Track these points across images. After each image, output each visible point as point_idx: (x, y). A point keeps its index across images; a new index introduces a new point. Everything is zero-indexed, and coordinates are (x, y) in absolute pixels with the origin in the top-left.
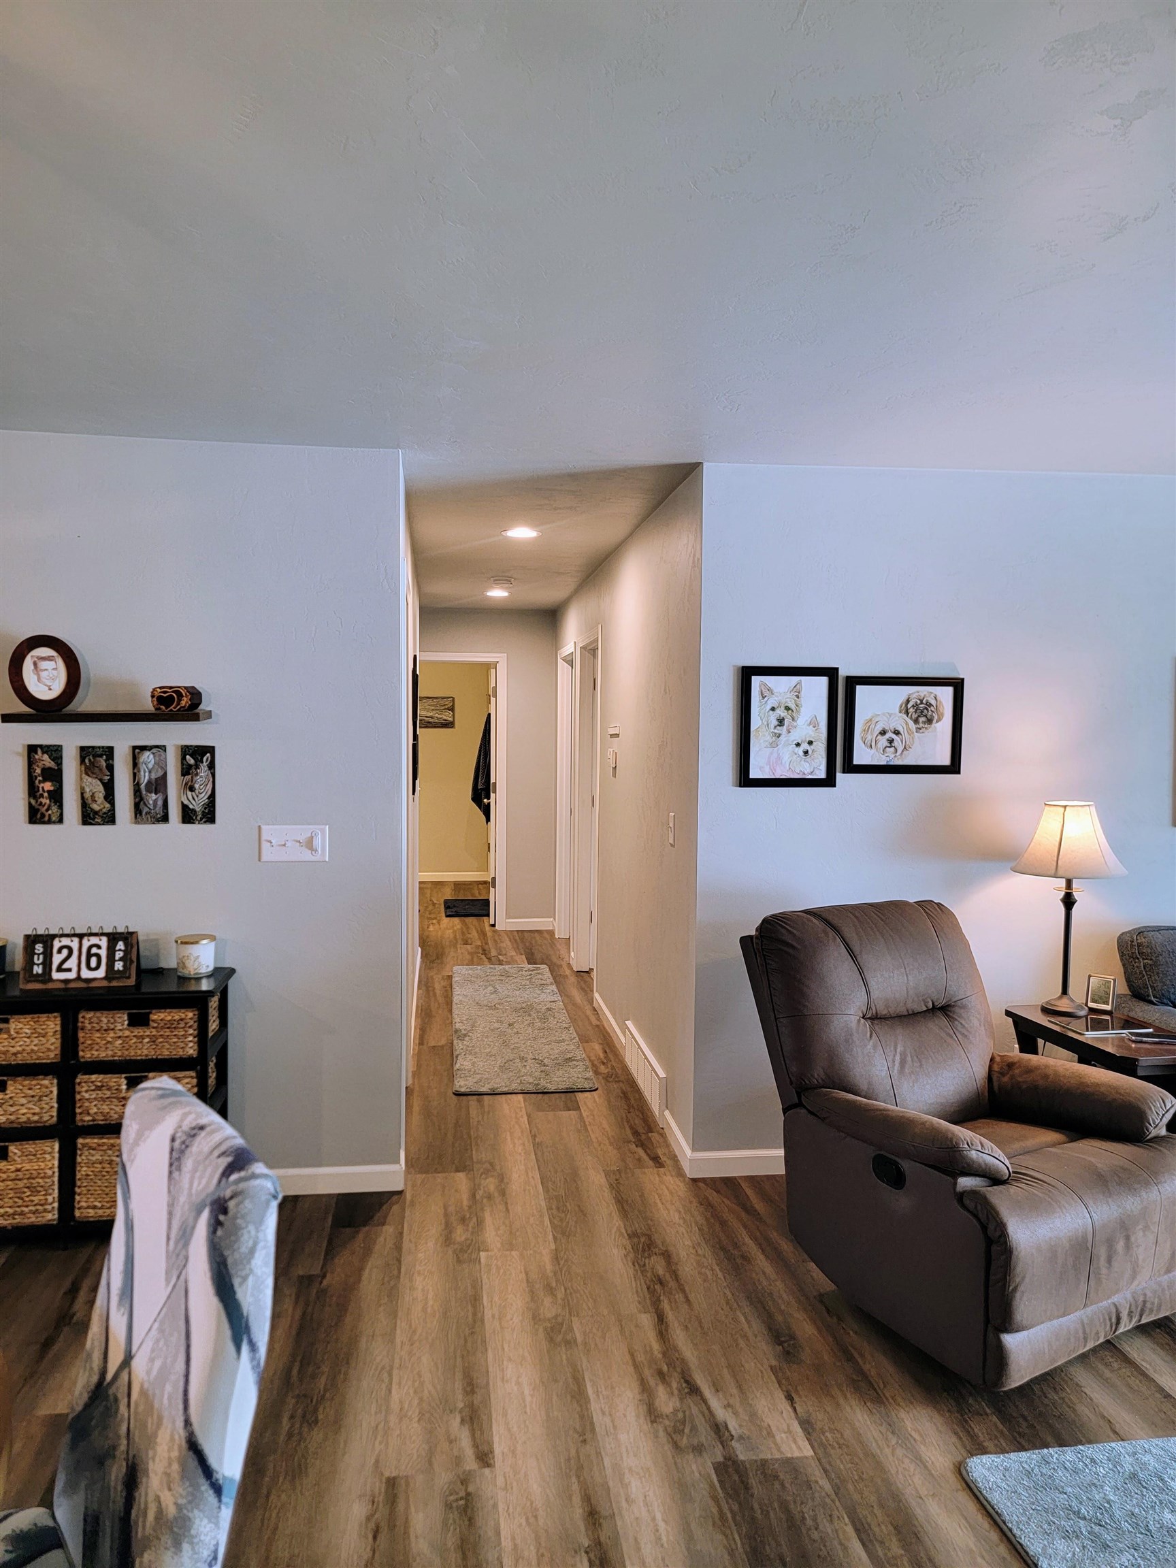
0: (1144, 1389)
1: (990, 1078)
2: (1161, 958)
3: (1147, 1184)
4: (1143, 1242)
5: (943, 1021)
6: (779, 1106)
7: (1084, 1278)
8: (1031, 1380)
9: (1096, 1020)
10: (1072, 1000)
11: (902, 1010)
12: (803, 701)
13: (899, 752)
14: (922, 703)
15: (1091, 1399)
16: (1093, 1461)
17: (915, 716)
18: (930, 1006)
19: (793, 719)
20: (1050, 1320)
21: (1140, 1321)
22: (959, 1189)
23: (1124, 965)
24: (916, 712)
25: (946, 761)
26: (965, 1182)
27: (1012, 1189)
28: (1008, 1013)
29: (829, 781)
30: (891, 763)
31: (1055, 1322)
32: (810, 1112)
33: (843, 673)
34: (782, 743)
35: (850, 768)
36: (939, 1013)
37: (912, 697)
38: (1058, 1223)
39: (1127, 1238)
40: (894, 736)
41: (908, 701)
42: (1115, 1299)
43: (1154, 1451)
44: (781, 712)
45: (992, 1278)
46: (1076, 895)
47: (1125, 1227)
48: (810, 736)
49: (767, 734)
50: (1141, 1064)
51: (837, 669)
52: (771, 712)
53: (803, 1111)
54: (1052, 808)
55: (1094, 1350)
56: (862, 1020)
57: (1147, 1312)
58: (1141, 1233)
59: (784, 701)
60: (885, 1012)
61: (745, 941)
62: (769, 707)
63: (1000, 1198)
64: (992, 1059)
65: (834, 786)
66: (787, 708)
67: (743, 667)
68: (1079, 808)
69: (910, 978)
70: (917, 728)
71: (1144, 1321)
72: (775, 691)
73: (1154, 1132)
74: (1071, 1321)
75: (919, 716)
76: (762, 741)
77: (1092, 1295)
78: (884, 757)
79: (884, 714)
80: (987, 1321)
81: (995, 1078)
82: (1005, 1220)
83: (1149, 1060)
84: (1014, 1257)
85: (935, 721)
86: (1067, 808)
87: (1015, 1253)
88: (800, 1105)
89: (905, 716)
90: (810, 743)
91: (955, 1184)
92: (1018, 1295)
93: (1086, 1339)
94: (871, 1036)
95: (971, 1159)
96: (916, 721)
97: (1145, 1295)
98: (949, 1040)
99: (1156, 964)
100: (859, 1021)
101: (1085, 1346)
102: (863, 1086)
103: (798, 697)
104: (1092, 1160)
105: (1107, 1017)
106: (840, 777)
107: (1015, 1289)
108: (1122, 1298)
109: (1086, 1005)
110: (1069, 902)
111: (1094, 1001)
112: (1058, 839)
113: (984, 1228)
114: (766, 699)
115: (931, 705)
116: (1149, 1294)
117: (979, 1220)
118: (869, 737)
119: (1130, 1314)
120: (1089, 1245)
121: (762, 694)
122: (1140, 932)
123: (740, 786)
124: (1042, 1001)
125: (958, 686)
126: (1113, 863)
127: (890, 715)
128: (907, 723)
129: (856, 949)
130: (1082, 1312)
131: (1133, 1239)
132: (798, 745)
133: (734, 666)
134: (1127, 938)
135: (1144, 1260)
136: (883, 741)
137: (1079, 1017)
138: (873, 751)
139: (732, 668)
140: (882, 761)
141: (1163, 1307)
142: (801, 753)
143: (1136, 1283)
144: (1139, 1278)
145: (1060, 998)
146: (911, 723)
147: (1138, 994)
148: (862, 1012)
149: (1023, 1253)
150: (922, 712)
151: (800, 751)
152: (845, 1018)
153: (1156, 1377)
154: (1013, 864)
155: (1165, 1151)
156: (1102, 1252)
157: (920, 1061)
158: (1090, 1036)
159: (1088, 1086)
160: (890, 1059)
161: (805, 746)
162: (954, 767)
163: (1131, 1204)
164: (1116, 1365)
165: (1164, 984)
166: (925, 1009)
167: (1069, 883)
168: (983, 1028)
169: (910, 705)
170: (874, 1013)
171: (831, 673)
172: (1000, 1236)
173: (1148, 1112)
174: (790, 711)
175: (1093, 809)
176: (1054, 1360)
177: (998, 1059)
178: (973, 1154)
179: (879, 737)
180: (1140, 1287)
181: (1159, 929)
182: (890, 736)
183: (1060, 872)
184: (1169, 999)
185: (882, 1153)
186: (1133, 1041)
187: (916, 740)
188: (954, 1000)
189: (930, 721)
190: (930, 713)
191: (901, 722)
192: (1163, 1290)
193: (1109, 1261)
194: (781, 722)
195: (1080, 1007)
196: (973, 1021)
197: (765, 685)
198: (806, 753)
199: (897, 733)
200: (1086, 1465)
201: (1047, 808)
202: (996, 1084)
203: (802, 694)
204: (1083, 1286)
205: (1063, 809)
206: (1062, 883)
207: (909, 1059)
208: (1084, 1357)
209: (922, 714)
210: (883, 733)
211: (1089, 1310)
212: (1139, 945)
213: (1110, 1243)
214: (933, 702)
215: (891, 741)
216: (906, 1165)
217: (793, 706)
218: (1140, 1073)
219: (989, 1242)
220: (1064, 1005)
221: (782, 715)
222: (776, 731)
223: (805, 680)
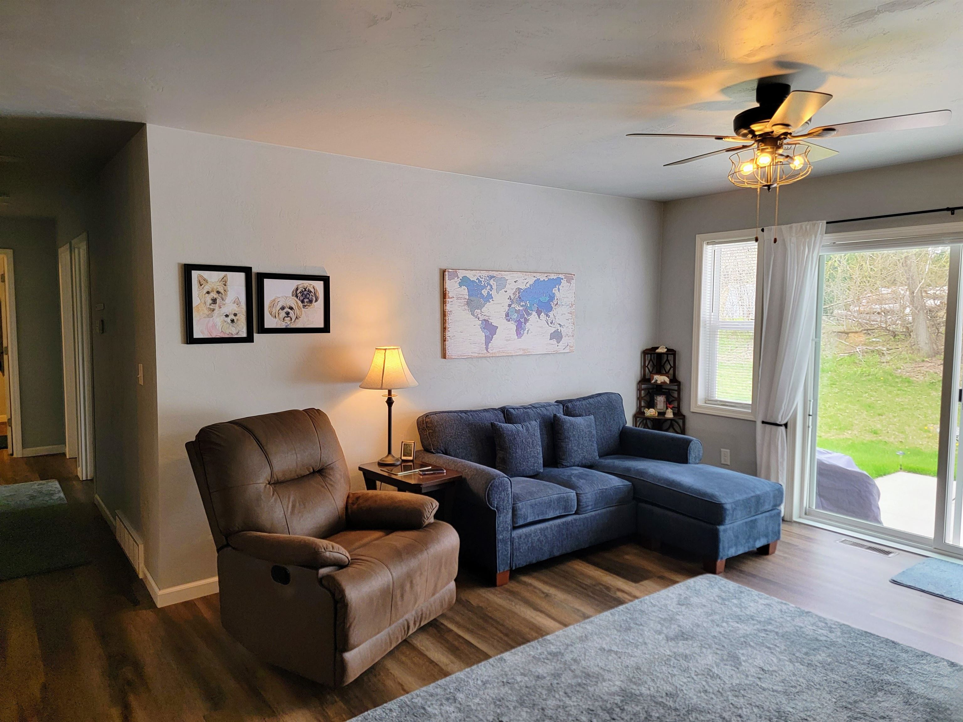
0: (421, 662)
1: (347, 507)
2: (436, 429)
3: (421, 551)
4: (419, 581)
5: (319, 478)
6: (215, 548)
7: (388, 611)
8: (361, 675)
9: (406, 465)
10: (393, 457)
11: (293, 475)
12: (229, 288)
13: (293, 320)
14: (305, 290)
15: (394, 676)
16: (391, 710)
17: (302, 298)
18: (312, 470)
19: (223, 299)
20: (371, 637)
21: (420, 624)
22: (320, 576)
23: (420, 434)
24: (302, 296)
25: (322, 325)
26: (323, 571)
27: (350, 570)
28: (360, 469)
29: (249, 339)
30: (289, 327)
31: (374, 638)
32: (234, 548)
33: (254, 270)
34: (216, 314)
35: (263, 330)
36: (317, 474)
37: (299, 287)
38: (374, 583)
39: (411, 582)
40: (289, 310)
41: (297, 289)
42: (406, 616)
43: (422, 694)
44: (214, 295)
45: (338, 623)
46: (394, 398)
47: (410, 577)
48: (235, 310)
49: (205, 309)
50: (423, 486)
51: (251, 268)
52: (207, 295)
53: (230, 548)
54: (379, 351)
55: (397, 647)
56: (268, 486)
57: (423, 619)
58: (419, 578)
59: (215, 287)
60: (283, 479)
61: (189, 445)
62: (205, 292)
63: (342, 577)
64: (348, 497)
65: (253, 342)
66: (218, 292)
67: (185, 265)
68: (393, 350)
69: (298, 456)
70: (303, 306)
71: (422, 624)
72: (209, 280)
73: (427, 522)
74: (383, 635)
75: (304, 298)
76: (201, 313)
77: (393, 619)
78: (284, 323)
79: (282, 297)
80: (336, 649)
81: (349, 507)
82: (344, 588)
83: (427, 484)
84: (349, 608)
85: (314, 301)
86: (387, 351)
87: (349, 605)
88: (228, 545)
89: (296, 298)
90: (235, 315)
91: (317, 574)
92: (351, 629)
93: (391, 643)
94: (273, 494)
95: (327, 558)
96: (303, 302)
97: (422, 610)
98: (323, 489)
99: (434, 431)
100: (265, 486)
101: (391, 646)
102: (268, 525)
103: (225, 285)
104: (395, 543)
105: (411, 464)
106: (256, 336)
107: (350, 626)
108: (410, 616)
109: (401, 458)
110: (390, 402)
111: (404, 456)
112: (382, 368)
113: (333, 595)
114: (203, 286)
115: (311, 292)
116: (424, 609)
117: (329, 590)
118: (274, 312)
119: (415, 624)
120: (391, 590)
121: (200, 283)
122: (427, 416)
123: (187, 344)
124: (377, 460)
125: (326, 280)
126: (411, 380)
127: (287, 297)
128: (297, 303)
129: (263, 442)
130: (389, 629)
131: (414, 582)
132: (227, 316)
133: (179, 264)
134: (421, 419)
135: (420, 592)
136: (283, 314)
137: (398, 465)
138: (277, 319)
139: (177, 265)
140: (283, 325)
141: (432, 614)
142: (230, 322)
143: (417, 606)
144: (418, 603)
145: (387, 456)
146: (300, 303)
147: (427, 450)
148: (268, 481)
149: (354, 605)
150: (306, 296)
151: (228, 320)
152: (256, 486)
153: (427, 653)
154: (360, 384)
155: (431, 530)
156: (398, 593)
157: (304, 504)
158: (400, 475)
159: (396, 503)
160: (285, 507)
161: (231, 317)
162: (326, 329)
163: (413, 563)
164: (408, 653)
165: (438, 442)
166: (308, 473)
167: (390, 392)
168: (343, 479)
169: (298, 292)
170: (276, 479)
171: (247, 270)
172: (341, 598)
173: (424, 511)
174: (220, 294)
175: (400, 350)
176: (373, 660)
177: (351, 495)
178: (328, 554)
179: (280, 311)
180: (420, 607)
181: (435, 413)
182: (288, 311)
183: (384, 386)
184: (441, 450)
185: (277, 564)
186: (421, 475)
187: (303, 312)
188: (326, 465)
189: (311, 301)
190: (311, 297)
191: (293, 302)
192: (431, 606)
193: (402, 596)
194: (214, 301)
195: (397, 460)
196: (338, 477)
197: (201, 276)
198: (233, 321)
199: (291, 308)
200: (387, 714)
201: (377, 351)
202: (349, 511)
203: (228, 283)
204: (388, 615)
205: (384, 351)
206: (386, 392)
207: (297, 505)
208: (391, 653)
209: (306, 297)
210: (283, 308)
211: (393, 626)
212: (426, 422)
213: (402, 587)
214: (312, 290)
215: (288, 313)
216: (291, 569)
217: (222, 291)
218: (423, 491)
219: (336, 602)
220: (390, 460)
221: (215, 296)
222: (211, 307)
223: (230, 274)
